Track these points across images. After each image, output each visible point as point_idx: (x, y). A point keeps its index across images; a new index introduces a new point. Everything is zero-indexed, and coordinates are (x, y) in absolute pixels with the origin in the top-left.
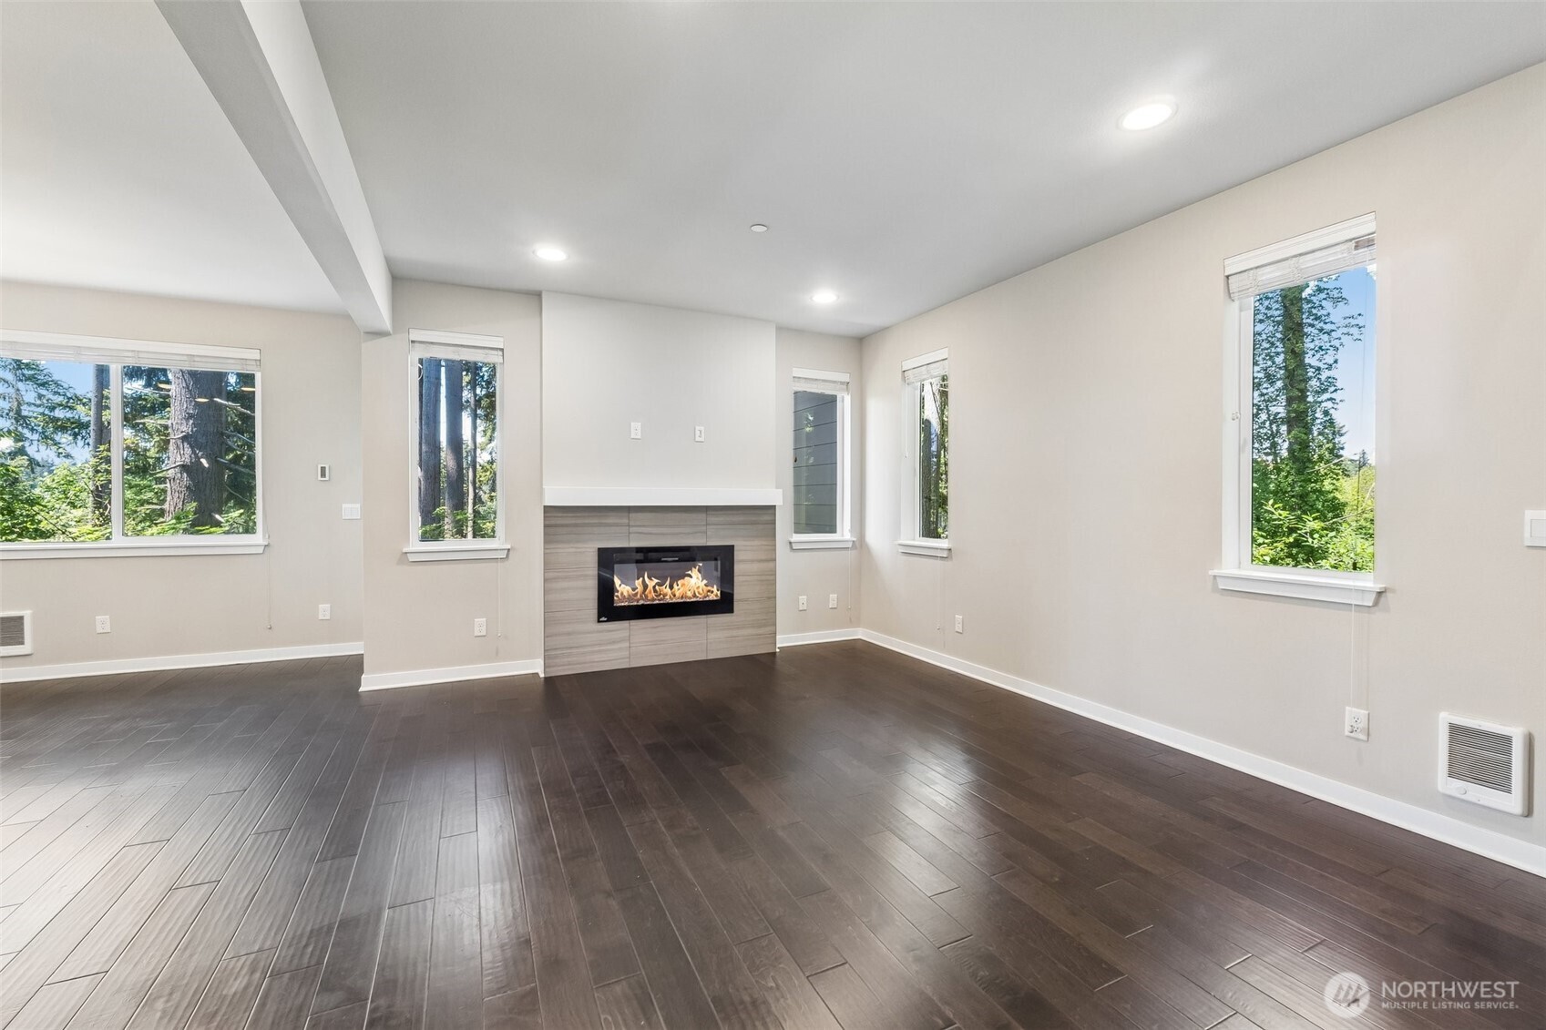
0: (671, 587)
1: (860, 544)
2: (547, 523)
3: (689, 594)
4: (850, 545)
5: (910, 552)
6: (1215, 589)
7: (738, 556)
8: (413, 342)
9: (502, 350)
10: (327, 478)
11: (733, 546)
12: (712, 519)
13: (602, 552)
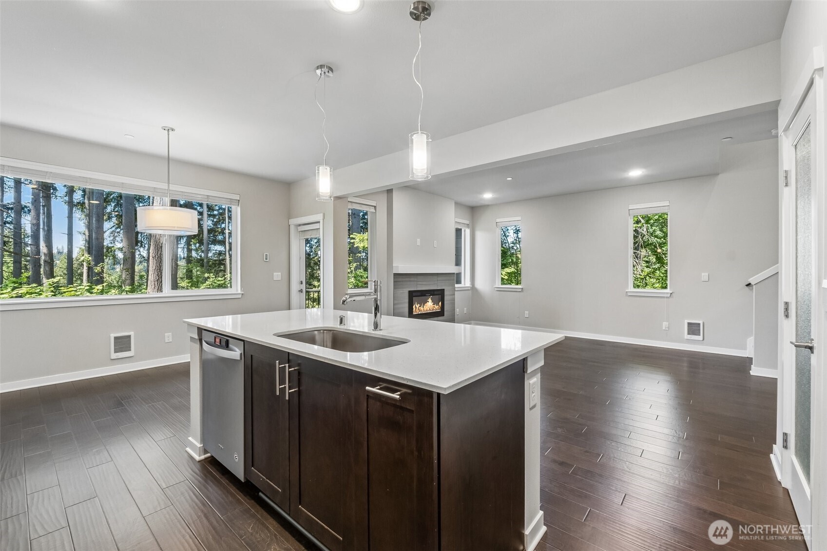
0: (423, 307)
1: (473, 288)
2: (395, 280)
3: (428, 309)
4: (470, 289)
5: (500, 290)
6: (627, 295)
7: (446, 293)
8: (349, 201)
9: (375, 207)
10: (268, 260)
11: (444, 289)
12: (440, 278)
13: (410, 292)
